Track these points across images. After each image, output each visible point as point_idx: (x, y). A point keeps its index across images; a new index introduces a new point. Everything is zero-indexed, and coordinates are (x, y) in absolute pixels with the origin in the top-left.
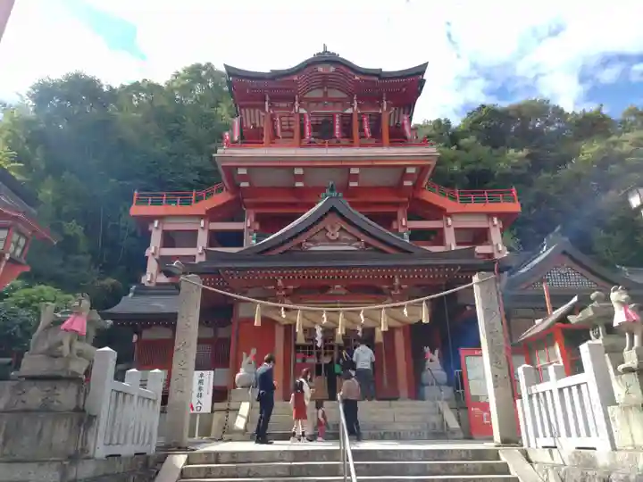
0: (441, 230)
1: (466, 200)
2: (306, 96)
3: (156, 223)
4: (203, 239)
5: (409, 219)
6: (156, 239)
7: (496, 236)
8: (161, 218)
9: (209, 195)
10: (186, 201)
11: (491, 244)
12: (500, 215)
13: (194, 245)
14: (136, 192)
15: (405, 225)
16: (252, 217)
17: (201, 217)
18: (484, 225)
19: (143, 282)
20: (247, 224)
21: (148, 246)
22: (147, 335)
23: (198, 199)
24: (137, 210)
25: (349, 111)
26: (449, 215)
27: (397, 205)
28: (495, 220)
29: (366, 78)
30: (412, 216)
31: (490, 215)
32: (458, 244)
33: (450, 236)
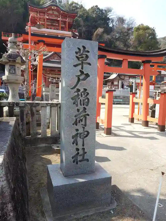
2: (48, 12)
6: (9, 46)
10: (16, 37)
14: (2, 33)
17: (20, 42)
24: (3, 38)
25: (59, 19)
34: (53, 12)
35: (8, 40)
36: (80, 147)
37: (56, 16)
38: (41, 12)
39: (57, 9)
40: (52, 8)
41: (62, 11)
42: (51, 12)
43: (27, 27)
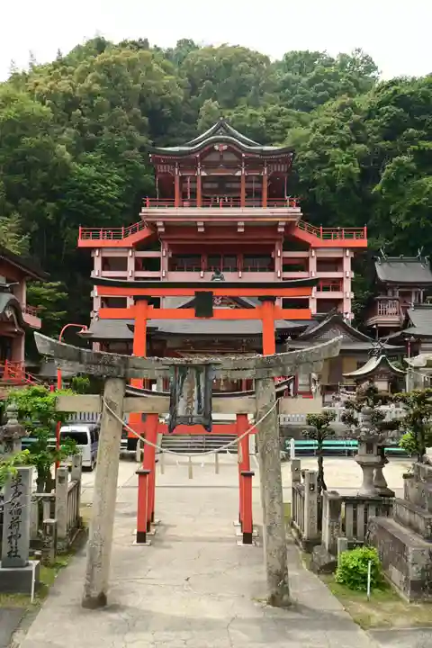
0: (308, 259)
1: (328, 237)
2: (206, 159)
3: (97, 252)
4: (131, 264)
5: (284, 250)
6: (98, 263)
7: (347, 264)
8: (100, 248)
9: (134, 231)
10: (117, 237)
11: (342, 271)
12: (351, 249)
13: (125, 268)
14: (80, 228)
15: (280, 255)
16: (166, 247)
17: (129, 248)
18: (340, 256)
19: (92, 295)
20: (163, 254)
21: (93, 269)
23: (126, 236)
24: (82, 243)
25: (238, 174)
26: (314, 248)
27: (276, 240)
28: (348, 252)
29: (250, 155)
30: (285, 249)
31: (345, 249)
32: (318, 270)
33: (313, 264)
34: (222, 157)
35: (93, 249)
36: (14, 544)
37: (230, 166)
38: (187, 162)
39: (229, 150)
40: (216, 147)
41: (245, 152)
42: (213, 158)
43: (144, 210)
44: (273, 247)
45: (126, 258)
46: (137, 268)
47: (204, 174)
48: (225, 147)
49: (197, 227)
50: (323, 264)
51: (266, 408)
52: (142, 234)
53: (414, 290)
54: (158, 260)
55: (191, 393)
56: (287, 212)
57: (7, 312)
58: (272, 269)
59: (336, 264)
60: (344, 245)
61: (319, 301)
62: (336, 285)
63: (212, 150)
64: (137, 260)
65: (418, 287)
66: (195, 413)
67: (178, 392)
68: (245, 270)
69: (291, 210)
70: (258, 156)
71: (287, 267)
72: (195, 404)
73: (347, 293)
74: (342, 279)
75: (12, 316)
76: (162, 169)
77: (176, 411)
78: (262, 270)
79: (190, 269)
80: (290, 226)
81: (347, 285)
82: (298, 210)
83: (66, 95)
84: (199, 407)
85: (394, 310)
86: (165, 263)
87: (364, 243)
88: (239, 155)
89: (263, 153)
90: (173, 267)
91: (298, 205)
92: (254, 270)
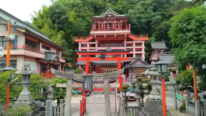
0: (133, 43)
1: (138, 37)
2: (106, 19)
4: (88, 46)
5: (127, 41)
6: (80, 46)
7: (143, 44)
9: (89, 37)
10: (85, 39)
11: (142, 46)
12: (144, 40)
14: (75, 37)
15: (126, 42)
16: (97, 41)
17: (88, 42)
18: (141, 42)
20: (96, 43)
22: (83, 67)
24: (76, 40)
25: (114, 22)
26: (135, 41)
27: (124, 39)
31: (142, 40)
32: (136, 46)
33: (134, 45)
34: (110, 18)
35: (79, 42)
37: (112, 20)
38: (101, 20)
39: (112, 16)
40: (109, 16)
41: (116, 17)
42: (108, 18)
43: (91, 32)
44: (124, 41)
45: (87, 44)
46: (90, 46)
47: (106, 22)
48: (111, 16)
49: (104, 36)
50: (137, 44)
51: (106, 86)
52: (91, 38)
53: (161, 51)
54: (95, 45)
55: (88, 82)
56: (127, 31)
57: (55, 59)
58: (124, 46)
59: (140, 44)
60: (142, 39)
61: (136, 54)
62: (140, 50)
63: (107, 16)
64: (90, 44)
65: (162, 50)
66: (89, 87)
67: (85, 82)
68: (117, 46)
69: (128, 31)
70: (119, 18)
71: (128, 45)
72: (89, 85)
73: (143, 52)
74: (142, 48)
75: (57, 60)
76: (96, 21)
77: (84, 87)
78: (122, 46)
79: (103, 47)
80: (128, 35)
81: (143, 50)
82: (130, 31)
83: (73, 4)
84: (90, 86)
85: (156, 56)
86: (96, 45)
87: (147, 39)
88: (114, 18)
89: (120, 17)
90: (99, 46)
91: (130, 30)
92: (119, 46)
